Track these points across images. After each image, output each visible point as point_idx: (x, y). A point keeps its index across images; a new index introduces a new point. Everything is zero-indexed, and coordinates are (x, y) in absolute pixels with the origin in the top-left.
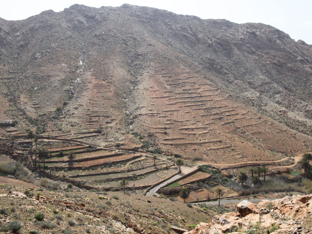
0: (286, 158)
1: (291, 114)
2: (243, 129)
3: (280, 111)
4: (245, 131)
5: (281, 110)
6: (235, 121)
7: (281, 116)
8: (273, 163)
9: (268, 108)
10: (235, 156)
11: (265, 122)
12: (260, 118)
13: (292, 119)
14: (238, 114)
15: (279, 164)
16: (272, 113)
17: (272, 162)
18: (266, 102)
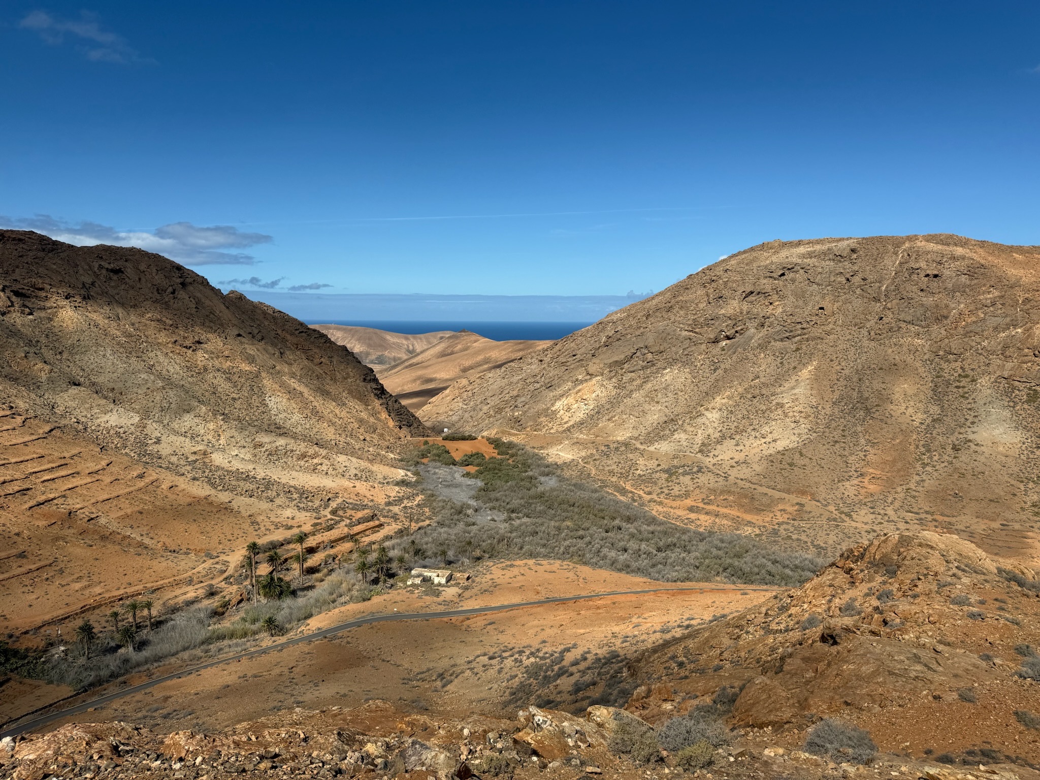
0: (209, 563)
1: (218, 459)
2: (94, 510)
3: (195, 453)
4: (100, 513)
5: (195, 449)
6: (68, 492)
7: (198, 463)
8: (175, 580)
9: (165, 449)
10: (65, 588)
11: (154, 484)
12: (141, 476)
13: (223, 468)
14: (78, 473)
15: (190, 582)
16: (174, 459)
17: (171, 580)
18: (159, 435)
